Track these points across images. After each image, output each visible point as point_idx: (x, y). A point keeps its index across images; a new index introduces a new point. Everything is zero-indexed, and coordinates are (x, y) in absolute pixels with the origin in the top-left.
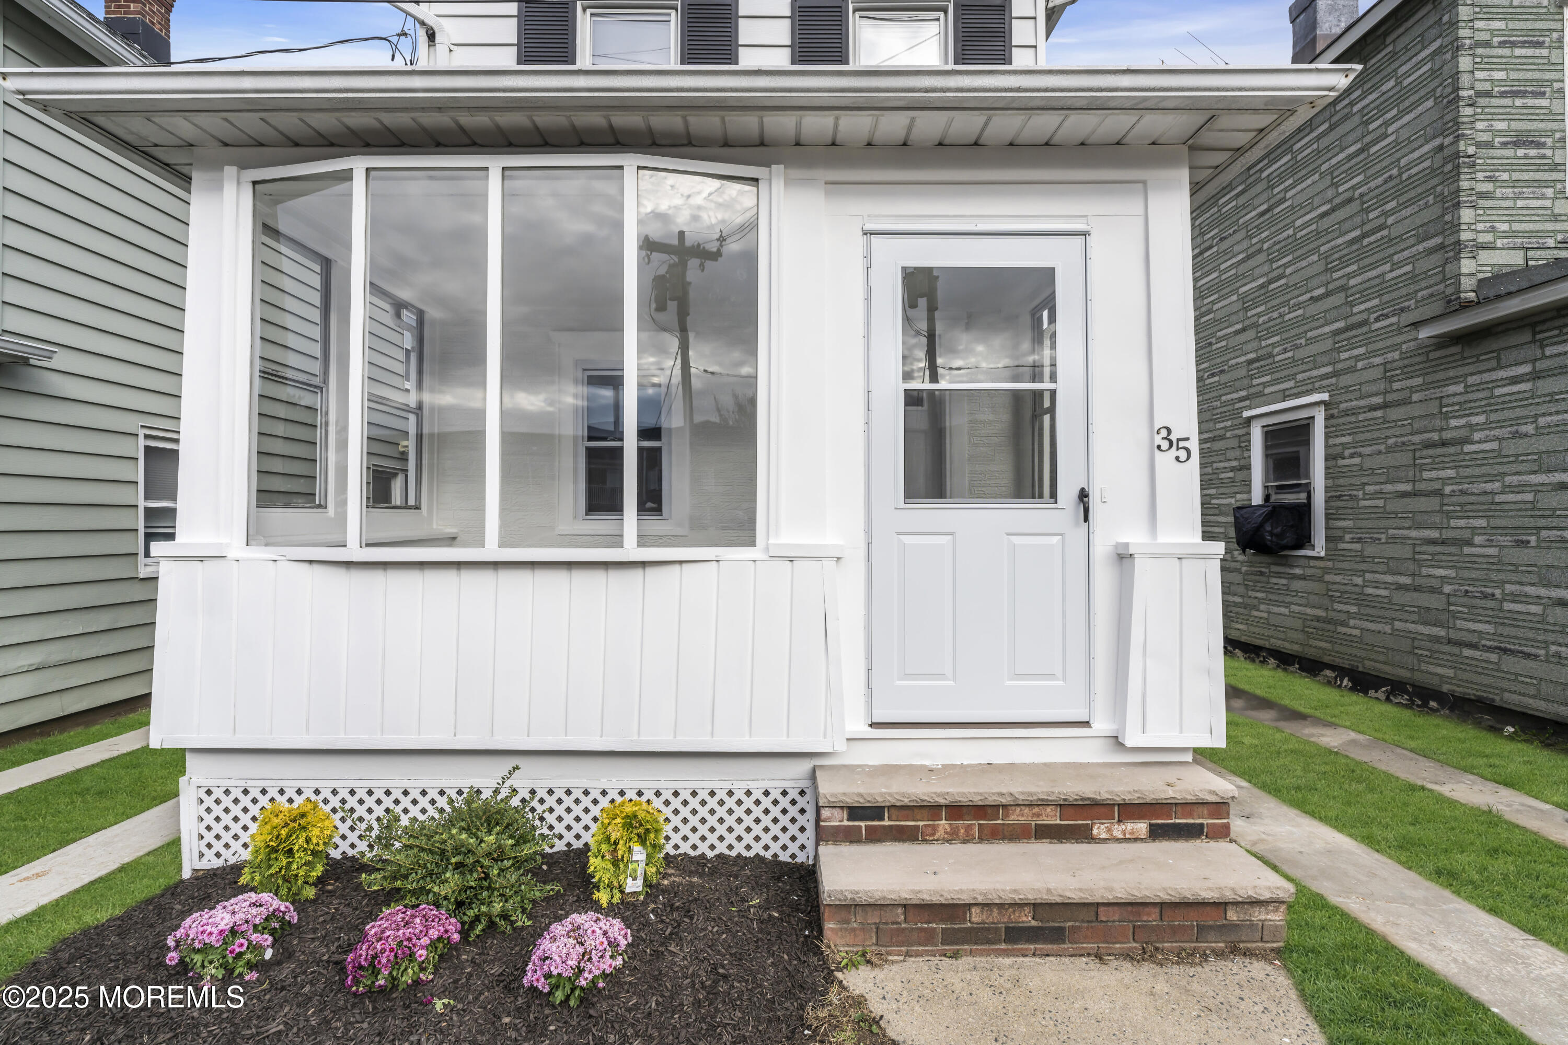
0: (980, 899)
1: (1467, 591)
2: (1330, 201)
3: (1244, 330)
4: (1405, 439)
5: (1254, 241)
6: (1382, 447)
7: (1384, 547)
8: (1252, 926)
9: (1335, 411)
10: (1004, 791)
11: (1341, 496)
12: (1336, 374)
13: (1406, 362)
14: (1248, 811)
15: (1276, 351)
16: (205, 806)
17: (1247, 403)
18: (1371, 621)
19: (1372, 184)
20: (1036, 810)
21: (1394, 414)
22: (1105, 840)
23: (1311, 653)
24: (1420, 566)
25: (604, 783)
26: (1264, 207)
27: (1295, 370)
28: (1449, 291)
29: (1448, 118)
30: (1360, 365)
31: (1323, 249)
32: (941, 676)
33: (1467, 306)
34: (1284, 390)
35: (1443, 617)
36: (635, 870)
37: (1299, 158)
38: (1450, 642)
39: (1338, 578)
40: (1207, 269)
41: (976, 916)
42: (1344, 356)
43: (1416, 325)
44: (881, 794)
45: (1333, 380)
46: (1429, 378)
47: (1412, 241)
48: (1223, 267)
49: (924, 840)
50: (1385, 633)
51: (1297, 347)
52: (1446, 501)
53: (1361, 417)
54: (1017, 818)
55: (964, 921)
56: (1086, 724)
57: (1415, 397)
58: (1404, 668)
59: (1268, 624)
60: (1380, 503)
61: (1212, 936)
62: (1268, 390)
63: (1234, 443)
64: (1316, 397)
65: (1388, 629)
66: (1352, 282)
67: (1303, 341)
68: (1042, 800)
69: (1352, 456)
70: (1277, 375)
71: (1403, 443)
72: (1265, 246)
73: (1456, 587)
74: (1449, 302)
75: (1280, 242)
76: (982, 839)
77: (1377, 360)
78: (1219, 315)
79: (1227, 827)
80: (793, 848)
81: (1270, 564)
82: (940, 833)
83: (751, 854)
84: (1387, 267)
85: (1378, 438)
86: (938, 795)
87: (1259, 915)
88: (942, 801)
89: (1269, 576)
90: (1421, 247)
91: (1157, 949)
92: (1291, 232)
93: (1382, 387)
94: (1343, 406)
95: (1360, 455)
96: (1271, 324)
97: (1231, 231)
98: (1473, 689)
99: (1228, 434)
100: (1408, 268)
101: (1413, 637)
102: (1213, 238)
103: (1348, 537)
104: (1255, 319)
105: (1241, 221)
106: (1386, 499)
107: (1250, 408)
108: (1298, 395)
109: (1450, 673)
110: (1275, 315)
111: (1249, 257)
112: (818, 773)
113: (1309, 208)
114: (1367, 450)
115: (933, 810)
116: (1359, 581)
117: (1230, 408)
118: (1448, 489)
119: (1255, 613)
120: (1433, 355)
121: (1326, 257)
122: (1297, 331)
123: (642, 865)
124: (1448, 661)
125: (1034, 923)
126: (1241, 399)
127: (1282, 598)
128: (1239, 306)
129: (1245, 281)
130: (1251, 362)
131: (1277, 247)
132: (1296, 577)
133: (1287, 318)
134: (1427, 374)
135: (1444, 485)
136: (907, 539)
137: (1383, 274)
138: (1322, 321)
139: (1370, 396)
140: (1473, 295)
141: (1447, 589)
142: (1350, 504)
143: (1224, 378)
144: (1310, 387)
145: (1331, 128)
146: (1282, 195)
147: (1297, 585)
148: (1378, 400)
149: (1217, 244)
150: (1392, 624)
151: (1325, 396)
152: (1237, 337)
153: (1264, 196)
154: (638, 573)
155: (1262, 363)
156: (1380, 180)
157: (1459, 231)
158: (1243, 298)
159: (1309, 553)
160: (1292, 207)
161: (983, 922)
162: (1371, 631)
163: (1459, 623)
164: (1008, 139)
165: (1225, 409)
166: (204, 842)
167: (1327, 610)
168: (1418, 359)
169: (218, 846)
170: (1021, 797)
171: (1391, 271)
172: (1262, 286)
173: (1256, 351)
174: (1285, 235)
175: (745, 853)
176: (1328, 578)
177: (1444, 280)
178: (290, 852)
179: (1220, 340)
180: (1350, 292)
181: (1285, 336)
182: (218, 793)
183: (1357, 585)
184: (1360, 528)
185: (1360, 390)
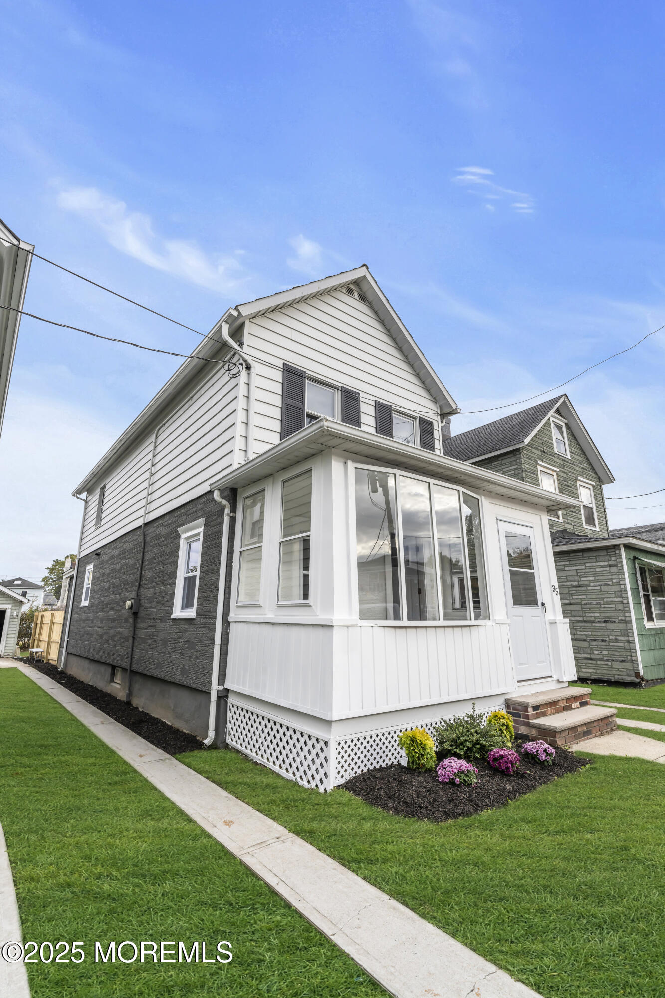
56: (551, 676)
136: (515, 618)
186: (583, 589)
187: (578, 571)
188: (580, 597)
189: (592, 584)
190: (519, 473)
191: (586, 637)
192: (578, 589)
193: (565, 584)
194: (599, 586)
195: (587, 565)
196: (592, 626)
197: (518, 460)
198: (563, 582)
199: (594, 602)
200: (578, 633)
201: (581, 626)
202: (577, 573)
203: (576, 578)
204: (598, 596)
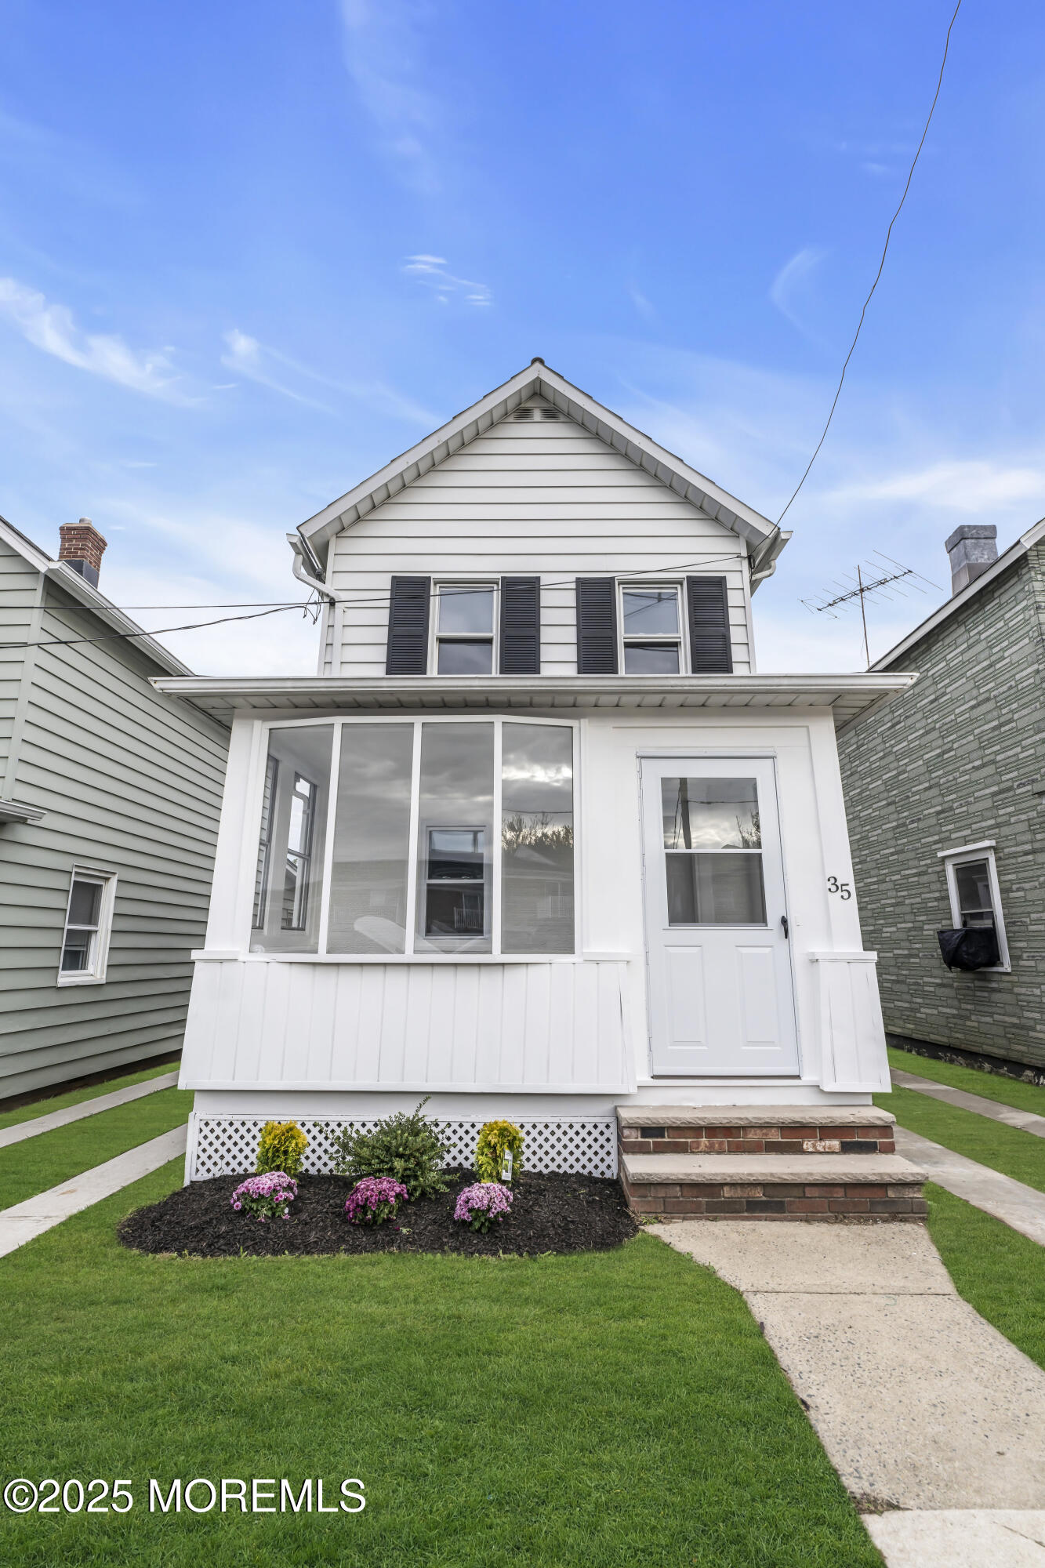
0: (728, 1180)
2: (975, 698)
3: (930, 788)
5: (929, 721)
6: (1036, 883)
8: (904, 1201)
9: (1001, 854)
10: (742, 1116)
11: (1014, 922)
12: (997, 825)
14: (935, 1160)
15: (954, 805)
16: (203, 1134)
17: (939, 846)
19: (1000, 690)
20: (765, 1131)
22: (811, 1153)
23: (1012, 1055)
25: (473, 1119)
26: (933, 697)
27: (969, 821)
29: (1038, 652)
30: (1012, 819)
31: (975, 732)
32: (698, 1042)
34: (964, 836)
36: (506, 1165)
37: (951, 664)
39: (1022, 990)
40: (898, 739)
41: (727, 1192)
42: (1001, 812)
44: (662, 1118)
45: (996, 830)
47: (1030, 732)
48: (910, 738)
49: (692, 1152)
51: (968, 803)
53: (1019, 859)
54: (753, 1136)
55: (719, 1197)
56: (798, 1077)
59: (978, 1032)
61: (879, 1208)
62: (952, 836)
63: (934, 878)
64: (986, 843)
66: (997, 758)
67: (971, 799)
68: (768, 1123)
69: (1018, 889)
70: (957, 825)
72: (937, 725)
75: (946, 724)
76: (730, 1152)
77: (1023, 817)
78: (912, 775)
79: (892, 1144)
80: (602, 1167)
81: (973, 979)
82: (702, 1147)
83: (573, 1171)
84: (1018, 749)
85: (1032, 877)
86: (700, 1119)
87: (909, 1194)
88: (702, 1123)
89: (974, 990)
90: (1037, 737)
91: (845, 1217)
92: (952, 717)
93: (1029, 837)
94: (1006, 850)
95: (1022, 889)
96: (949, 784)
97: (912, 712)
99: (930, 870)
100: (1031, 751)
102: (900, 715)
103: (1024, 955)
104: (937, 780)
105: (918, 705)
107: (942, 849)
108: (974, 841)
110: (951, 778)
112: (619, 1109)
113: (962, 701)
114: (1027, 886)
115: (696, 1130)
116: (1036, 991)
117: (929, 848)
119: (968, 1023)
121: (978, 738)
122: (967, 791)
123: (511, 1162)
125: (764, 1198)
126: (936, 842)
127: (985, 1009)
128: (923, 769)
129: (926, 750)
130: (938, 813)
131: (946, 727)
132: (993, 990)
133: (959, 780)
137: (1016, 754)
138: (982, 785)
139: (1022, 843)
142: (1022, 928)
143: (921, 825)
144: (981, 834)
145: (969, 647)
146: (943, 690)
147: (995, 996)
148: (1027, 847)
149: (904, 721)
151: (992, 843)
152: (927, 793)
153: (932, 689)
154: (498, 971)
155: (947, 814)
156: (1005, 688)
158: (927, 763)
159: (1000, 969)
160: (950, 699)
161: (731, 1197)
164: (723, 703)
165: (925, 850)
166: (200, 1161)
167: (1019, 1017)
169: (209, 1164)
170: (754, 1121)
171: (1022, 752)
172: (939, 756)
173: (941, 804)
174: (949, 719)
175: (570, 1171)
176: (1015, 990)
178: (286, 1152)
179: (914, 794)
180: (997, 765)
181: (959, 794)
182: (213, 1125)
183: (1035, 995)
184: (1031, 948)
185: (1014, 839)
190: (1030, 616)
197: (1026, 588)
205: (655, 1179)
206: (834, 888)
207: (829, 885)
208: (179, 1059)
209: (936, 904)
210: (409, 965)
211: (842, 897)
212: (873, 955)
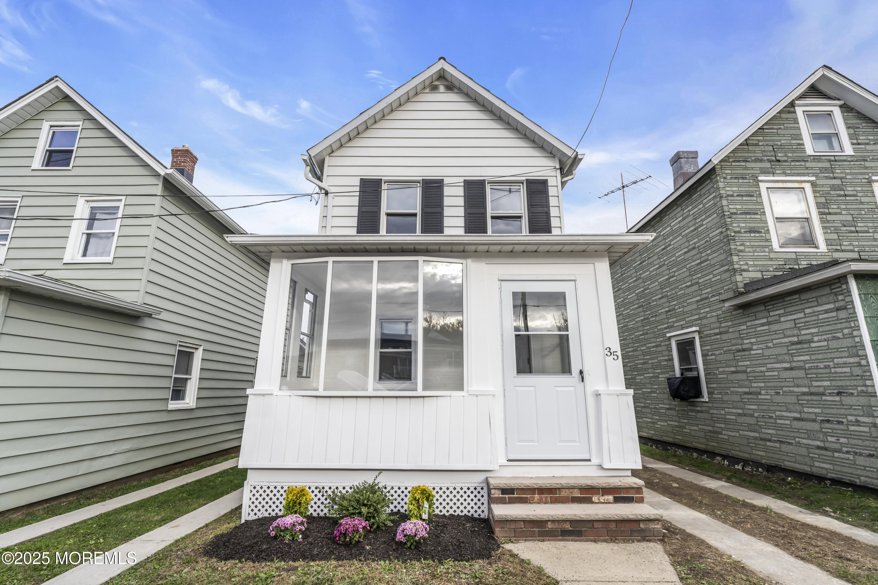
0: (551, 518)
1: (763, 416)
2: (687, 247)
3: (662, 298)
4: (730, 348)
5: (662, 260)
6: (722, 351)
7: (730, 396)
8: (650, 530)
9: (702, 335)
10: (558, 482)
11: (710, 373)
12: (700, 319)
13: (725, 315)
15: (676, 307)
16: (252, 494)
17: (668, 330)
18: (731, 431)
19: (701, 243)
20: (571, 491)
21: (725, 337)
22: (597, 503)
23: (710, 448)
24: (745, 405)
25: (406, 485)
26: (663, 247)
27: (684, 316)
28: (734, 287)
29: (722, 221)
30: (709, 315)
31: (688, 266)
32: (533, 441)
33: (741, 294)
34: (682, 325)
35: (757, 428)
36: (425, 511)
37: (674, 229)
38: (761, 439)
39: (715, 412)
41: (550, 525)
42: (702, 311)
43: (724, 301)
44: (513, 484)
45: (700, 322)
46: (734, 322)
47: (718, 267)
48: (651, 270)
49: (530, 503)
50: (736, 437)
51: (684, 306)
52: (749, 375)
53: (712, 338)
54: (564, 494)
55: (546, 528)
56: (590, 460)
57: (730, 330)
58: (747, 453)
59: (690, 435)
60: (725, 376)
61: (636, 534)
62: (676, 325)
63: (665, 348)
64: (694, 329)
65: (737, 434)
66: (700, 281)
67: (686, 304)
68: (573, 486)
69: (712, 355)
70: (678, 318)
71: (729, 350)
72: (666, 263)
73: (759, 414)
74: (735, 292)
75: (671, 262)
76: (551, 502)
77: (714, 314)
78: (652, 290)
79: (643, 498)
80: (479, 512)
81: (687, 406)
82: (536, 500)
83: (463, 514)
84: (711, 276)
85: (720, 348)
86: (534, 484)
87: (652, 526)
88: (535, 486)
89: (688, 412)
90: (722, 269)
91: (616, 539)
92: (674, 258)
93: (718, 325)
94: (705, 333)
95: (714, 355)
96: (673, 296)
97: (652, 255)
98: (773, 461)
99: (663, 344)
100: (719, 277)
101: (748, 438)
102: (645, 257)
103: (716, 392)
104: (666, 293)
105: (655, 251)
106: (727, 374)
107: (669, 332)
108: (687, 327)
109: (763, 454)
110: (674, 292)
111: (660, 267)
112: (489, 479)
113: (680, 249)
114: (717, 353)
115: (532, 490)
116: (723, 412)
117: (661, 332)
118: (748, 370)
119: (685, 430)
120: (734, 313)
121: (689, 269)
122: (683, 299)
123: (428, 509)
124: (762, 448)
125: (571, 529)
126: (666, 328)
127: (694, 422)
128: (659, 287)
129: (660, 277)
130: (667, 312)
131: (670, 264)
132: (699, 411)
133: (679, 293)
134: (733, 320)
135: (747, 368)
136: (518, 388)
137: (710, 279)
138: (691, 296)
139: (714, 329)
140: (743, 289)
141: (756, 415)
142: (715, 377)
143: (658, 318)
144: (691, 324)
145: (684, 219)
146: (670, 243)
147: (700, 415)
148: (717, 331)
149: (648, 260)
150: (739, 432)
151: (697, 328)
152: (660, 300)
153: (663, 243)
154: (421, 401)
155: (671, 313)
156: (704, 242)
157: (733, 264)
158: (660, 284)
159: (702, 400)
160: (674, 248)
161: (552, 528)
162: (731, 436)
163: (763, 430)
164: (547, 250)
165: (659, 332)
166: (251, 509)
167: (713, 427)
168: (729, 314)
169: (256, 510)
170: (565, 485)
171: (713, 278)
172: (667, 280)
173: (668, 307)
175: (461, 514)
176: (711, 411)
177: (731, 283)
178: (300, 504)
179: (653, 301)
180: (700, 285)
181: (679, 301)
182: (258, 488)
183: (722, 415)
184: (720, 388)
185: (710, 326)
186: (805, 346)
187: (797, 321)
188: (802, 358)
189: (816, 339)
190: (718, 202)
191: (816, 416)
192: (799, 346)
193: (783, 340)
194: (825, 340)
195: (807, 311)
196: (822, 400)
197: (715, 186)
198: (779, 339)
199: (821, 365)
200: (806, 410)
201: (808, 401)
202: (796, 324)
203: (795, 332)
204: (825, 356)
205: (509, 518)
206: (609, 354)
207: (606, 352)
208: (239, 451)
209: (666, 363)
210: (370, 397)
211: (614, 359)
212: (631, 392)
